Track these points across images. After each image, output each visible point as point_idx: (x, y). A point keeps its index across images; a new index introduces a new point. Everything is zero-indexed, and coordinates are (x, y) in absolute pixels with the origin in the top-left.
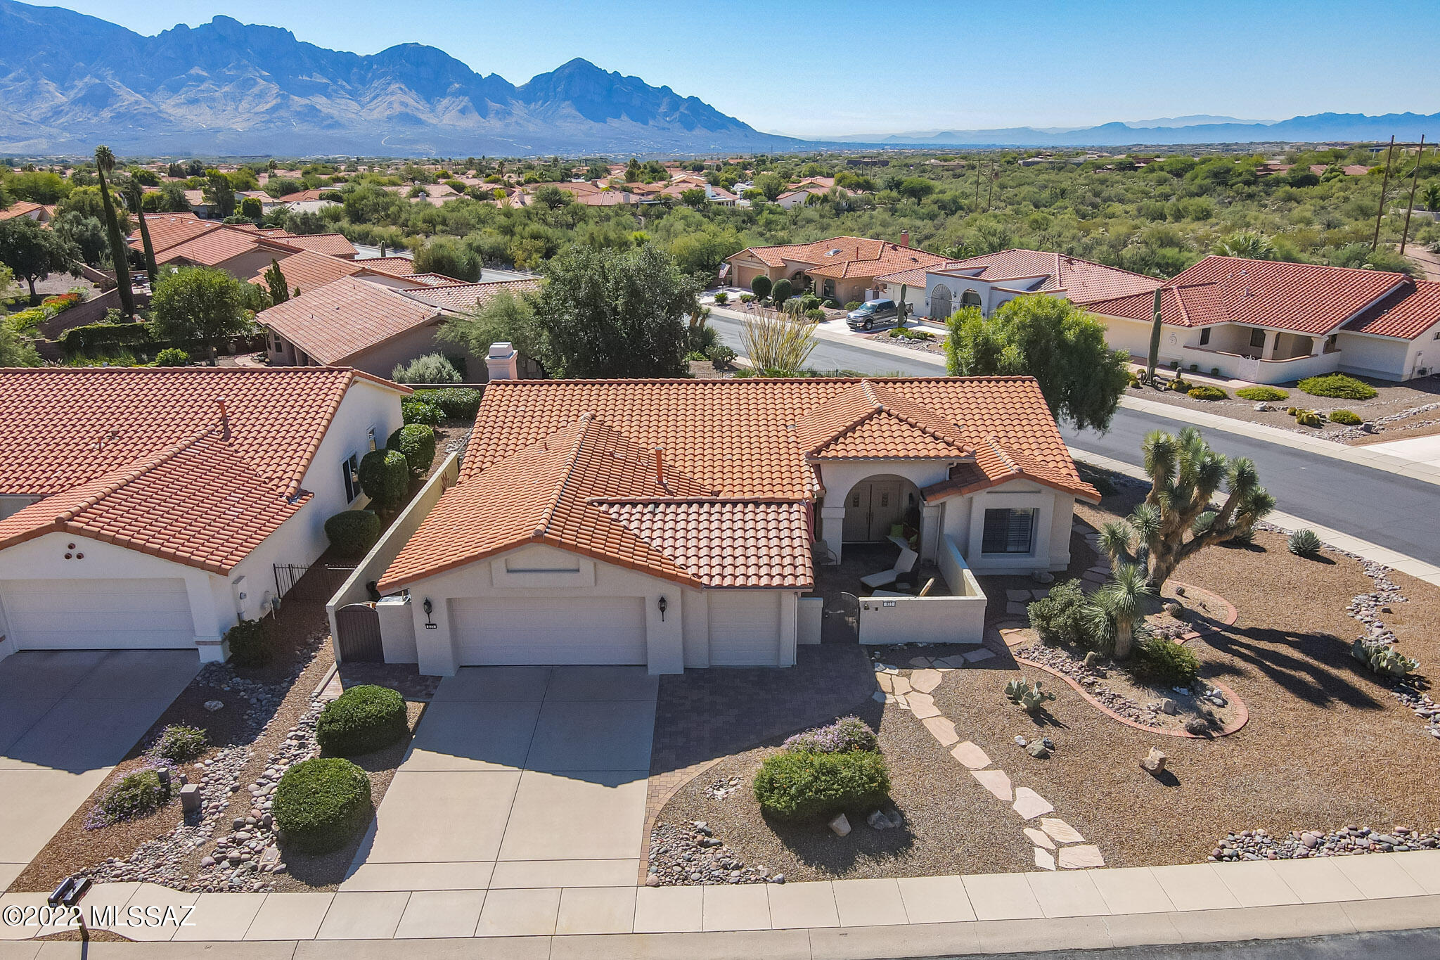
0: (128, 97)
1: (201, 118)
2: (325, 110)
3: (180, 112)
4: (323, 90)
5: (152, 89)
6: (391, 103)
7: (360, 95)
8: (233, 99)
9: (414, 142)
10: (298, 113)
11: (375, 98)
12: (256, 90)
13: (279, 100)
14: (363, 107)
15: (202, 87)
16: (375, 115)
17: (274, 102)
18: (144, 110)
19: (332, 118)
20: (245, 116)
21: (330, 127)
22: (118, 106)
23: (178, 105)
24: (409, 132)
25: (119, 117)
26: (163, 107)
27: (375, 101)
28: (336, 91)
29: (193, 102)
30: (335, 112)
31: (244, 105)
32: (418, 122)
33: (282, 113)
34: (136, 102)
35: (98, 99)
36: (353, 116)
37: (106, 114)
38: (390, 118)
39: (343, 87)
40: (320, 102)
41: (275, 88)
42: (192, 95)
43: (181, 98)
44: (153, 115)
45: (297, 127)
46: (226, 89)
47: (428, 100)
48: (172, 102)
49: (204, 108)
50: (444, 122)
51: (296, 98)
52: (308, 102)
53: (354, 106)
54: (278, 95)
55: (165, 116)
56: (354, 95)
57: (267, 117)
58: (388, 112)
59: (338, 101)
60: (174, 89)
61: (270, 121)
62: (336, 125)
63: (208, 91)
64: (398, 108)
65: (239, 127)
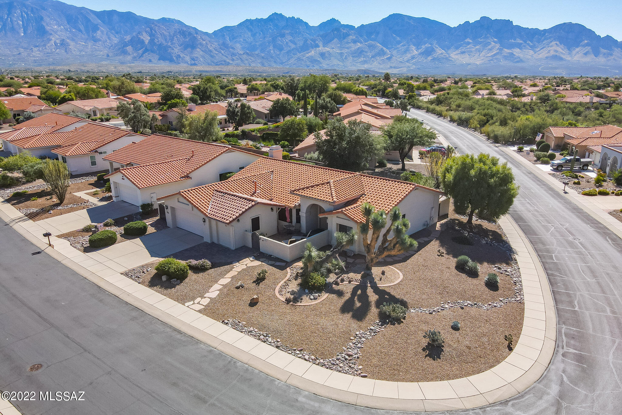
0: (439, 51)
1: (465, 59)
2: (517, 55)
3: (457, 57)
4: (519, 46)
5: (449, 48)
6: (549, 51)
7: (536, 48)
8: (479, 51)
9: (556, 68)
10: (505, 56)
11: (542, 49)
12: (490, 47)
13: (498, 51)
14: (535, 53)
15: (468, 47)
16: (540, 56)
17: (496, 52)
18: (443, 57)
19: (519, 58)
20: (482, 58)
21: (518, 62)
22: (435, 55)
23: (457, 54)
24: (555, 63)
25: (434, 59)
26: (452, 55)
27: (542, 50)
28: (525, 46)
29: (463, 53)
30: (521, 56)
31: (483, 53)
32: (561, 59)
33: (498, 57)
34: (442, 54)
35: (428, 52)
36: (530, 57)
37: (430, 58)
38: (547, 58)
39: (528, 44)
40: (517, 52)
41: (498, 46)
42: (463, 50)
43: (459, 51)
44: (447, 59)
45: (503, 62)
46: (477, 47)
47: (569, 49)
48: (455, 53)
49: (467, 55)
50: (574, 59)
51: (506, 50)
52: (511, 51)
53: (531, 52)
54: (498, 49)
55: (450, 58)
56: (533, 48)
57: (491, 58)
58: (547, 55)
59: (525, 50)
60: (457, 48)
61: (492, 60)
62: (521, 61)
63: (470, 48)
64: (552, 53)
65: (478, 63)
